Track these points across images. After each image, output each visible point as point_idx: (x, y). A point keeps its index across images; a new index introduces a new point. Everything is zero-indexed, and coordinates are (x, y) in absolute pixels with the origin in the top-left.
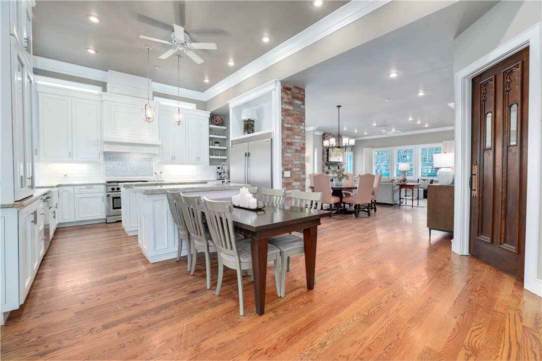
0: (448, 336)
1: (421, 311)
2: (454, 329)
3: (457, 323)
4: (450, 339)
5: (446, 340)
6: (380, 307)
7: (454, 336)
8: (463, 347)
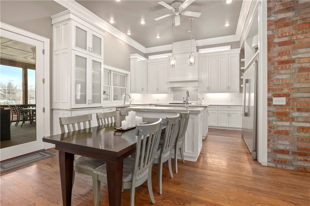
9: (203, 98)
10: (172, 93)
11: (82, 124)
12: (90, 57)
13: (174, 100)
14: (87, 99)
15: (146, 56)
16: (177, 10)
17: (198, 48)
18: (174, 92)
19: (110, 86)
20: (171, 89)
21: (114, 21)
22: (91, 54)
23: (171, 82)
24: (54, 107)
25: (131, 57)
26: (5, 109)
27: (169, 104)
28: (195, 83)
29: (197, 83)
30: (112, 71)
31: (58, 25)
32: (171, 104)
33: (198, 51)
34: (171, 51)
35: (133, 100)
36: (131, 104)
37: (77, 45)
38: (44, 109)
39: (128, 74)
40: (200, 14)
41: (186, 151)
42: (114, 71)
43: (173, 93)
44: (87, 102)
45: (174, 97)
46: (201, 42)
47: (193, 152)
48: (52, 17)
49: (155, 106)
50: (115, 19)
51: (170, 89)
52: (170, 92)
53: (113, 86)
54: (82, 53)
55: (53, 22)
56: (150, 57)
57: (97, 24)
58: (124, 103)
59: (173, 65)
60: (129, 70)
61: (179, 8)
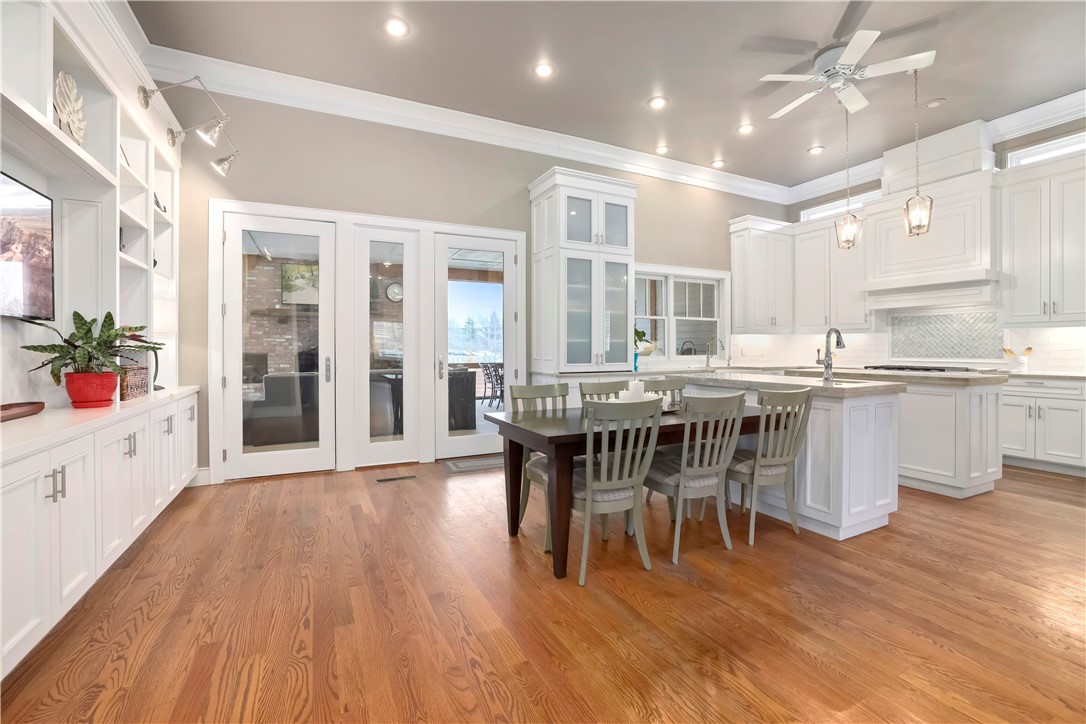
0: (338, 657)
1: (406, 671)
2: (335, 677)
3: (337, 697)
4: (333, 655)
5: (336, 650)
6: (458, 625)
7: (330, 665)
8: (311, 656)
9: (1030, 349)
10: (886, 332)
11: (549, 401)
12: (599, 256)
13: (893, 354)
14: (594, 353)
15: (791, 213)
16: (831, 75)
17: (1001, 151)
18: (893, 325)
19: (666, 318)
20: (876, 315)
21: (667, 147)
22: (602, 248)
23: (872, 293)
24: (534, 370)
25: (732, 228)
26: (470, 370)
27: (866, 368)
28: (976, 292)
29: (987, 289)
30: (671, 277)
31: (549, 195)
32: (876, 368)
33: (1000, 162)
34: (876, 184)
35: (743, 355)
36: (732, 365)
37: (571, 236)
38: (516, 371)
39: (723, 279)
40: (934, 52)
41: (809, 502)
42: (675, 276)
43: (890, 328)
44: (594, 359)
45: (894, 345)
46: (1010, 126)
47: (829, 509)
48: (530, 186)
49: (786, 374)
50: (670, 143)
51: (873, 318)
52: (873, 328)
53: (676, 314)
54: (580, 250)
55: (532, 196)
56: (804, 215)
57: (627, 165)
58: (708, 362)
59: (848, 241)
60: (727, 267)
61: (837, 68)
